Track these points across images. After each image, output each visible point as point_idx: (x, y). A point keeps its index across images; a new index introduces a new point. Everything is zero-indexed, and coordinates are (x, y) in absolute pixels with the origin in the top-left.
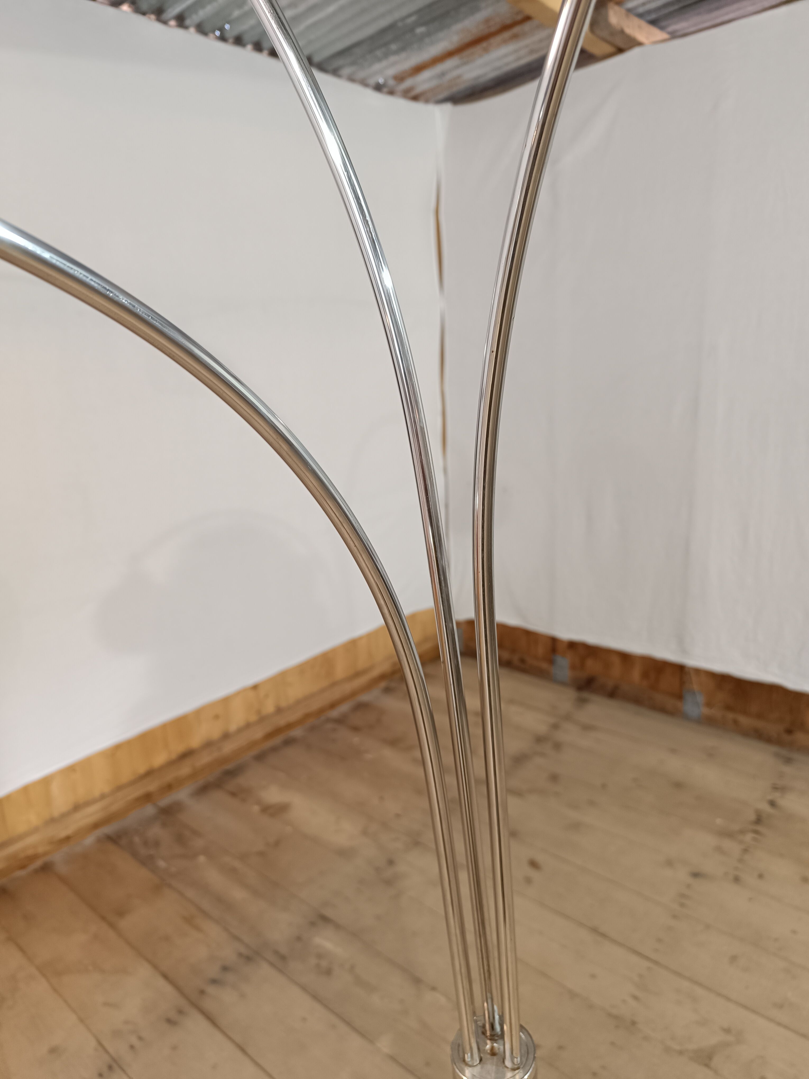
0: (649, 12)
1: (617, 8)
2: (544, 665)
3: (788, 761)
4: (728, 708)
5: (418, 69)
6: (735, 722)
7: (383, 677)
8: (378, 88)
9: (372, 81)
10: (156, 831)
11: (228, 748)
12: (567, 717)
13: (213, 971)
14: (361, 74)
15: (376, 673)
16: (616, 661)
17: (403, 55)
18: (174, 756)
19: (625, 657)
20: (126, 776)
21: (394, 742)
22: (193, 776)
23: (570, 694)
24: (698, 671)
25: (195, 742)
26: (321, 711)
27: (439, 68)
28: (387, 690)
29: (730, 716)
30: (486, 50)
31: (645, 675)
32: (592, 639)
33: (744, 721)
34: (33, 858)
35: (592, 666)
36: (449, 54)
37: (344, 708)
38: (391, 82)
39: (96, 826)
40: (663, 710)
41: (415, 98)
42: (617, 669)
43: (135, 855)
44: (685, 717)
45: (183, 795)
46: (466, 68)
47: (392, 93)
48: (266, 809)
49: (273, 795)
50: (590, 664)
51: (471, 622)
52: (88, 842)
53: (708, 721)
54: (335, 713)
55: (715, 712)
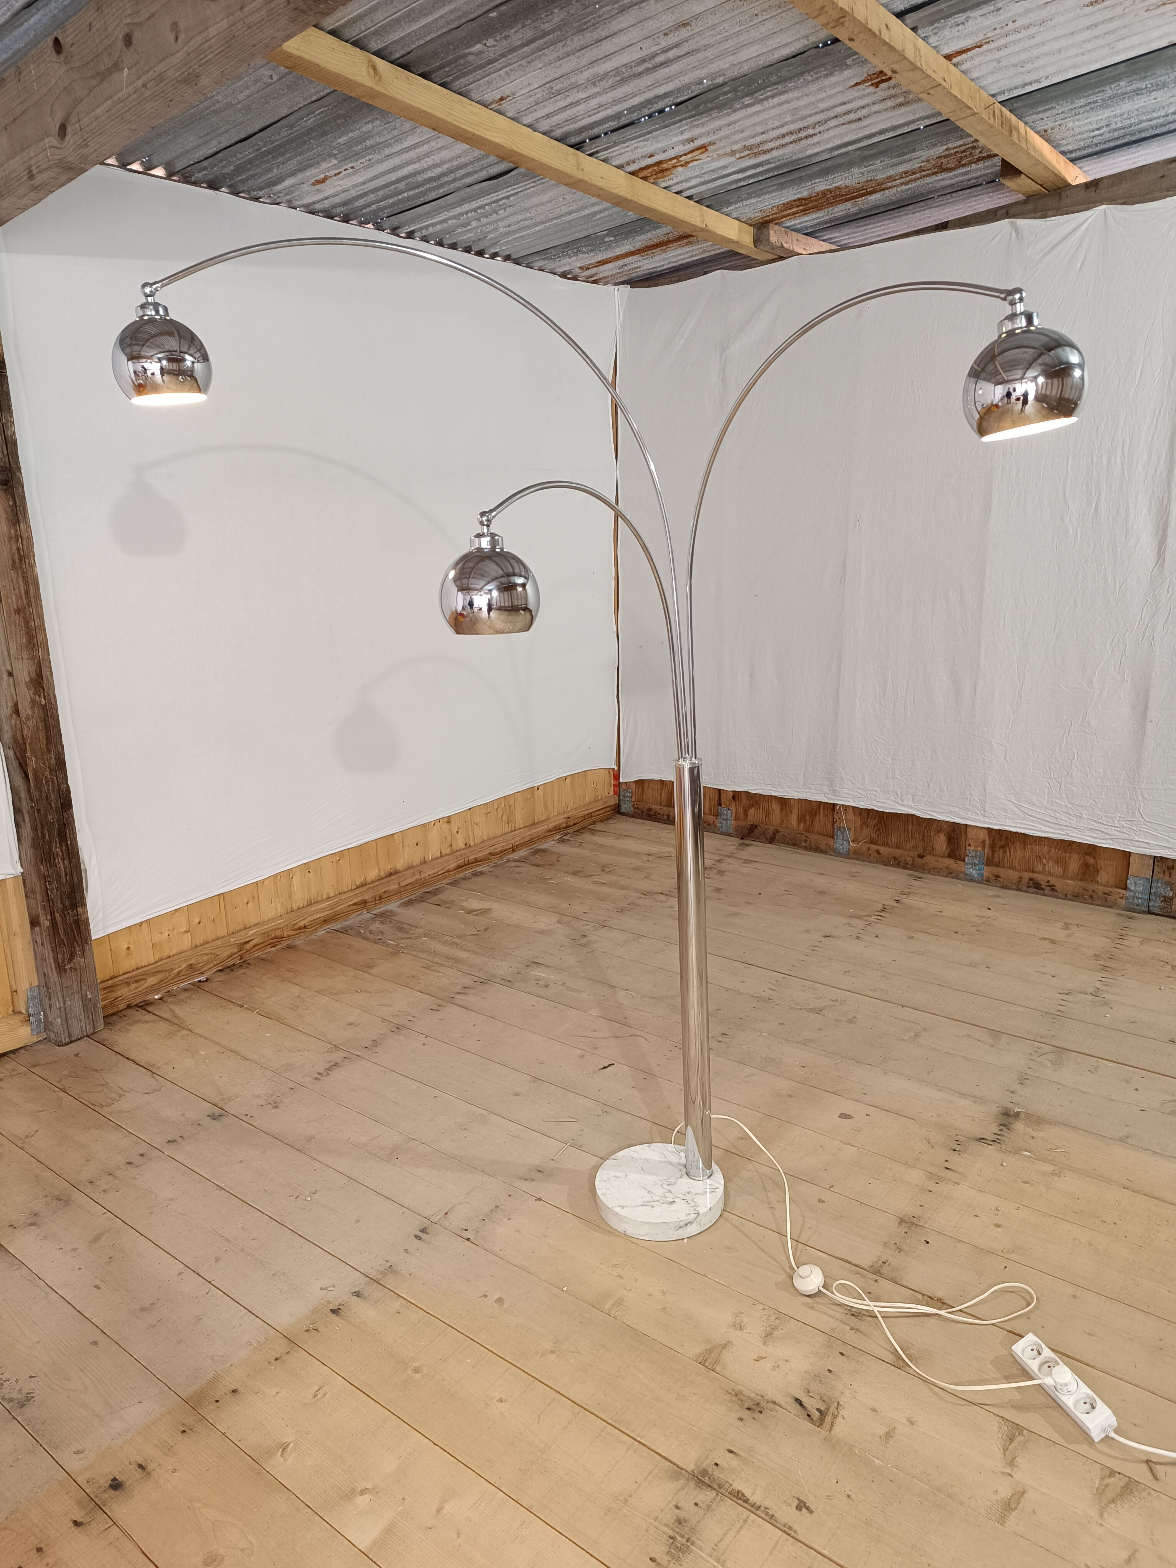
0: (807, 228)
1: (777, 228)
2: (711, 818)
3: (917, 878)
4: (872, 842)
5: (603, 262)
6: (878, 852)
7: (557, 829)
8: (564, 275)
9: (561, 270)
10: (377, 926)
11: (427, 873)
12: (731, 856)
13: (459, 989)
14: (551, 265)
15: (552, 825)
16: (776, 807)
17: (591, 254)
18: (382, 874)
19: (784, 802)
20: (346, 885)
21: (575, 873)
22: (398, 892)
23: (736, 841)
24: (845, 807)
25: (399, 865)
26: (504, 852)
27: (621, 262)
28: (561, 841)
29: (874, 847)
30: (664, 251)
31: (802, 819)
32: (753, 789)
33: (884, 850)
34: (280, 938)
35: (754, 815)
36: (632, 253)
37: (523, 853)
38: (577, 271)
39: (325, 921)
40: (817, 850)
41: (595, 282)
42: (776, 817)
43: (366, 939)
44: (837, 853)
45: (392, 906)
46: (645, 262)
47: (575, 278)
48: (470, 912)
49: (474, 904)
50: (752, 811)
51: (640, 783)
52: (321, 933)
53: (856, 855)
54: (516, 856)
55: (861, 846)
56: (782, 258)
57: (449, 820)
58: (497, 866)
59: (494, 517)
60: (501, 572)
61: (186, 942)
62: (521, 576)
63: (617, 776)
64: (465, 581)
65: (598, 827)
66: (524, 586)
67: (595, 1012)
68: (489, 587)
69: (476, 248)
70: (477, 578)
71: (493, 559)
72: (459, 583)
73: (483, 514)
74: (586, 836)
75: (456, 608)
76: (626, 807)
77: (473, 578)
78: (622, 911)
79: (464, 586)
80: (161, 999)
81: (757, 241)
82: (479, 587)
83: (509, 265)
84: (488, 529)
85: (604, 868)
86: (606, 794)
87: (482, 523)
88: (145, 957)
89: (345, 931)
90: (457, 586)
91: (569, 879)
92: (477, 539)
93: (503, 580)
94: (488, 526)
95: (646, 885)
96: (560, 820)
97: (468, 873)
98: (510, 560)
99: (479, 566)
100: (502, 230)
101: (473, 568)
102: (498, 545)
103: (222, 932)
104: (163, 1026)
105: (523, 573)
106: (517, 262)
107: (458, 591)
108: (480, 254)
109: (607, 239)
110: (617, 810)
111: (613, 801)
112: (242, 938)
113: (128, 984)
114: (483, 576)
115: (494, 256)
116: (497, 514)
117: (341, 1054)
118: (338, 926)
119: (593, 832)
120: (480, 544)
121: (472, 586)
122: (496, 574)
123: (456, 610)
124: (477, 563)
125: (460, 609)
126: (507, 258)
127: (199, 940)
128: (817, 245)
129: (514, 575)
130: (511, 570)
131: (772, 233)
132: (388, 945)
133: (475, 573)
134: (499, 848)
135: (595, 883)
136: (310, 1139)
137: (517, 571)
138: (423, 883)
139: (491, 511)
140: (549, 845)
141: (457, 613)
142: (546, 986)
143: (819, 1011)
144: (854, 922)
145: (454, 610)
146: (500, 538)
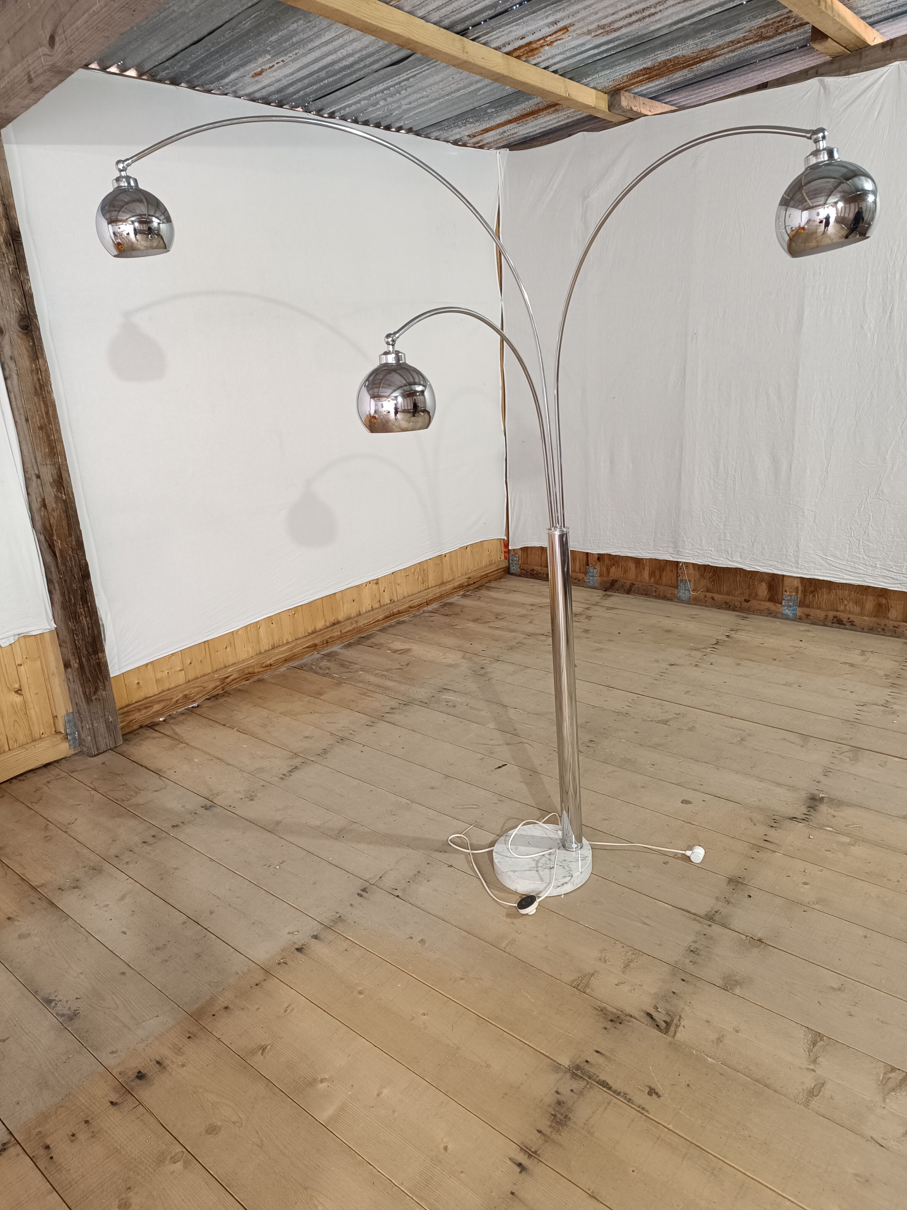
0: (651, 93)
1: (627, 94)
2: (580, 576)
3: (744, 618)
4: (708, 591)
5: (487, 130)
6: (713, 598)
7: (461, 587)
8: (455, 143)
9: (452, 139)
10: (324, 663)
11: (362, 622)
12: (596, 604)
13: (388, 709)
14: (445, 135)
15: (456, 584)
16: (632, 565)
17: (477, 124)
18: (328, 624)
19: (638, 562)
20: (301, 632)
21: (475, 620)
22: (340, 637)
23: (601, 593)
24: (687, 564)
25: (341, 617)
26: (420, 605)
27: (501, 130)
28: (464, 596)
29: (709, 595)
30: (536, 119)
31: (652, 574)
32: (614, 552)
33: (717, 597)
35: (615, 572)
36: (510, 122)
37: (434, 606)
38: (466, 139)
39: (286, 660)
40: (665, 598)
41: (481, 147)
42: (632, 573)
43: (317, 673)
44: (680, 601)
45: (336, 648)
46: (521, 128)
47: (464, 145)
48: (395, 651)
49: (398, 645)
50: (613, 569)
51: (525, 549)
52: (283, 669)
53: (695, 601)
54: (429, 608)
55: (699, 594)
56: (631, 119)
57: (377, 582)
58: (415, 616)
59: (398, 338)
60: (404, 382)
61: (181, 678)
62: (420, 384)
63: (506, 545)
64: (376, 390)
65: (493, 584)
66: (422, 392)
67: (492, 725)
68: (395, 394)
69: (384, 124)
70: (385, 388)
71: (398, 371)
72: (371, 392)
73: (388, 336)
74: (484, 592)
75: (369, 412)
76: (514, 569)
77: (382, 387)
78: (511, 648)
79: (376, 394)
80: (164, 721)
81: (611, 106)
82: (387, 394)
83: (411, 136)
84: (393, 348)
85: (498, 616)
86: (499, 557)
87: (388, 343)
88: (152, 690)
89: (301, 668)
90: (370, 394)
91: (471, 625)
92: (384, 356)
93: (405, 388)
94: (393, 345)
95: (530, 629)
96: (463, 580)
97: (393, 622)
98: (411, 372)
99: (387, 377)
100: (404, 107)
101: (382, 379)
102: (402, 360)
103: (208, 670)
104: (167, 741)
105: (422, 383)
106: (418, 134)
107: (371, 398)
108: (388, 128)
109: (489, 111)
110: (507, 571)
111: (504, 564)
112: (223, 674)
113: (139, 710)
114: (390, 385)
115: (399, 130)
116: (400, 335)
117: (300, 760)
118: (295, 663)
119: (489, 588)
120: (387, 359)
121: (382, 394)
122: (400, 384)
123: (370, 414)
124: (386, 375)
125: (372, 413)
126: (410, 131)
127: (191, 676)
128: (661, 107)
129: (415, 384)
130: (412, 380)
131: (623, 98)
132: (333, 678)
133: (384, 384)
134: (416, 602)
135: (490, 627)
136: (278, 823)
137: (417, 381)
138: (360, 630)
139: (395, 333)
140: (455, 599)
141: (371, 416)
142: (454, 706)
143: (665, 722)
144: (694, 653)
145: (368, 413)
146: (403, 355)
